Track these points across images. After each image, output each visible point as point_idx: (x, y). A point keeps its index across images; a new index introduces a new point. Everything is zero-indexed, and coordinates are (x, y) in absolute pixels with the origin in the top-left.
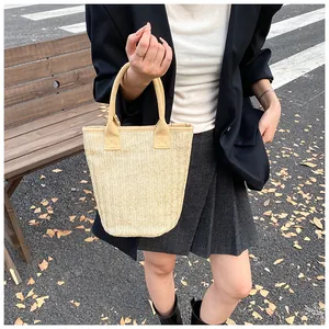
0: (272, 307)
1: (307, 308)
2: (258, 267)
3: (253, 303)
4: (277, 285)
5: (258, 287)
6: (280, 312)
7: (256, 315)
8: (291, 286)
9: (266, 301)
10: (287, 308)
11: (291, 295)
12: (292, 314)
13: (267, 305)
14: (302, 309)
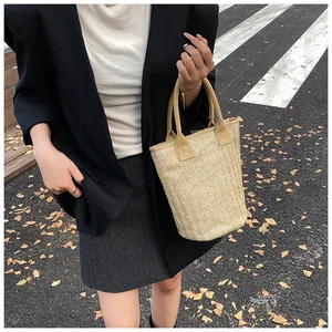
0: (220, 306)
1: (252, 300)
2: (200, 270)
3: (201, 307)
4: (220, 284)
5: (203, 290)
6: (227, 310)
7: (206, 319)
8: (234, 282)
9: (213, 302)
10: (233, 304)
11: (235, 290)
12: (239, 309)
13: (215, 307)
14: (248, 302)
